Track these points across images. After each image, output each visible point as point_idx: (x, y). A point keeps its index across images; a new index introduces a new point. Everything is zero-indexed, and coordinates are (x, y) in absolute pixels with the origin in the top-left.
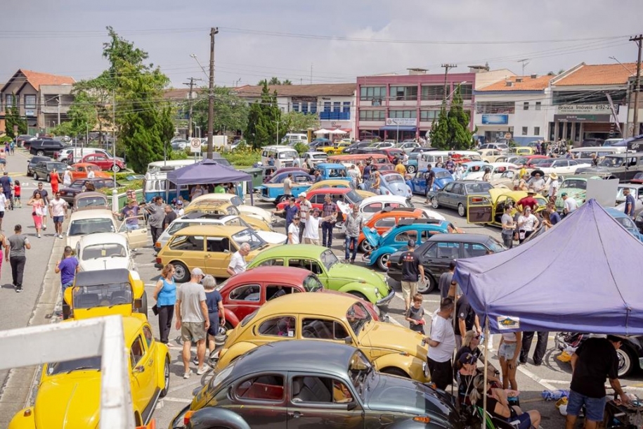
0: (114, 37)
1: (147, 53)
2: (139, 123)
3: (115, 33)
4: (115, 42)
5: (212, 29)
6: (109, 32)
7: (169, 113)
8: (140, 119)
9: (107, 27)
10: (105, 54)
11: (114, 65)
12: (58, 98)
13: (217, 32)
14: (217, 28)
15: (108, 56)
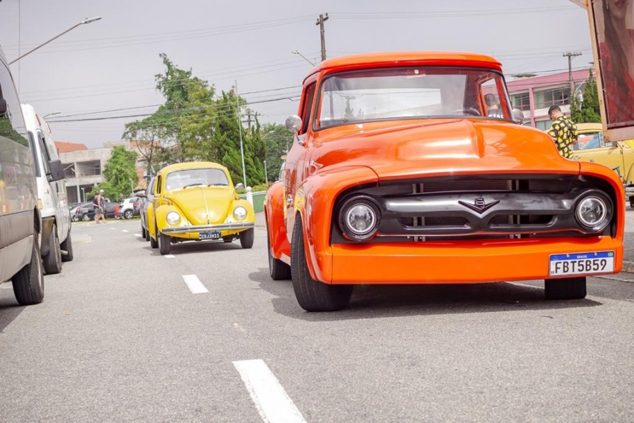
0: (169, 65)
1: (207, 82)
2: (228, 145)
3: (170, 61)
4: (171, 71)
5: (321, 16)
6: (163, 60)
7: (258, 130)
8: (229, 140)
9: (160, 55)
10: (159, 87)
11: (170, 99)
12: (73, 167)
13: (327, 18)
14: (327, 14)
15: (163, 89)
